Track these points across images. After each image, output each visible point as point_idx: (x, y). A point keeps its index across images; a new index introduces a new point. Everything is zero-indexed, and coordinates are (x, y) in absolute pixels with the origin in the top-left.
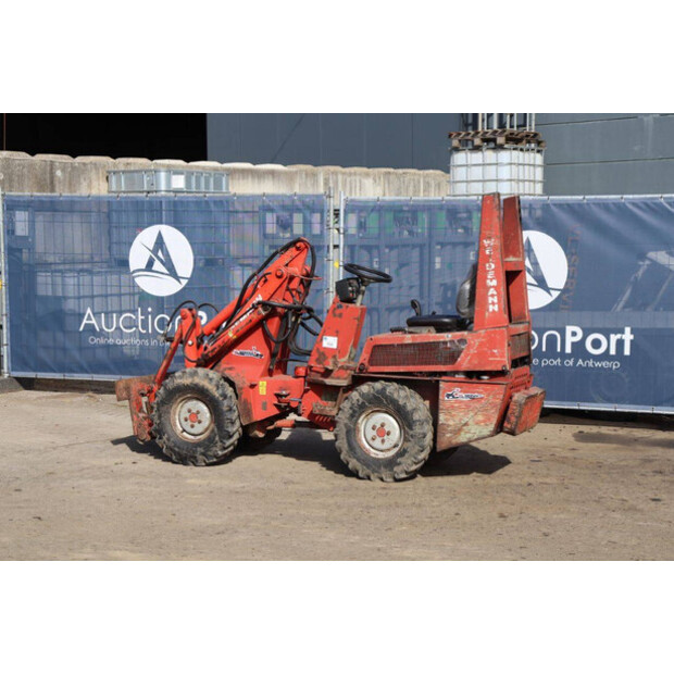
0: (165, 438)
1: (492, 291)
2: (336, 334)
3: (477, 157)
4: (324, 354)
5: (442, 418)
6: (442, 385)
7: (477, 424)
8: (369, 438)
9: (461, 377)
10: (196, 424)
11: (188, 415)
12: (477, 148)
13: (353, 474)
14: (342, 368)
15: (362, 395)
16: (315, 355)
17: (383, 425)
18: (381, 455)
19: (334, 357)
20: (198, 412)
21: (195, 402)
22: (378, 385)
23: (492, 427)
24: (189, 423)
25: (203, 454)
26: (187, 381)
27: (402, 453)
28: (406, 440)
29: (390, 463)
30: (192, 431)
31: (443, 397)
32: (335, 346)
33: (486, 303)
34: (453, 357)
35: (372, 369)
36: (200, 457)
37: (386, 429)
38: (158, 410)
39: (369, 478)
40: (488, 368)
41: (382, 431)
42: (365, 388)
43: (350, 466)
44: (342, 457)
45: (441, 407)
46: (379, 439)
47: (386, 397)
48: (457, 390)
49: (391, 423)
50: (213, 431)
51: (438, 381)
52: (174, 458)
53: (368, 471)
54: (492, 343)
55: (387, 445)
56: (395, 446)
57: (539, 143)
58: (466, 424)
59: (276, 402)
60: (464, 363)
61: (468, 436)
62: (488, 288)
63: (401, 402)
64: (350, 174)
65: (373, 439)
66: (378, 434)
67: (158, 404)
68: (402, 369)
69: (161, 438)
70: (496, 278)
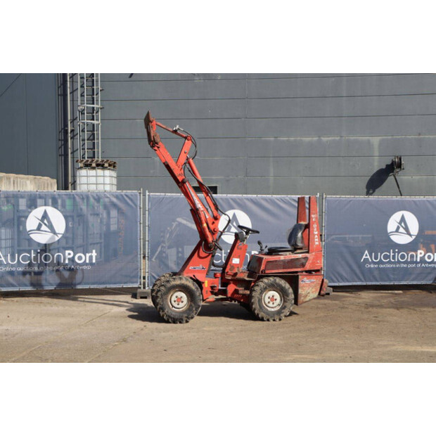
0: (166, 311)
1: (316, 236)
2: (239, 257)
3: (92, 172)
4: (233, 266)
5: (300, 291)
6: (300, 277)
7: (313, 292)
8: (267, 302)
9: (304, 273)
10: (180, 303)
11: (176, 299)
12: (94, 168)
13: (262, 320)
14: (242, 272)
15: (266, 283)
16: (228, 267)
17: (273, 296)
18: (273, 310)
19: (238, 267)
20: (181, 297)
21: (179, 293)
22: (271, 279)
23: (317, 294)
24: (177, 303)
25: (187, 317)
26: (178, 282)
27: (284, 308)
28: (285, 301)
29: (279, 312)
30: (178, 306)
31: (300, 282)
32: (238, 263)
33: (314, 242)
34: (303, 265)
35: (267, 272)
36: (185, 319)
37: (275, 298)
38: (162, 298)
39: (268, 320)
40: (316, 268)
41: (272, 299)
42: (265, 280)
43: (260, 316)
44: (256, 312)
45: (300, 286)
46: (271, 303)
47: (276, 284)
48: (305, 279)
49: (277, 295)
50: (191, 305)
51: (298, 276)
52: (170, 320)
53: (268, 317)
54: (317, 258)
55: (275, 305)
56: (279, 305)
57: (114, 167)
58: (309, 293)
59: (211, 290)
60: (308, 267)
61: (310, 297)
62: (315, 235)
63: (283, 286)
64: (22, 178)
65: (269, 303)
66: (271, 300)
68: (281, 271)
69: (163, 311)
70: (317, 230)
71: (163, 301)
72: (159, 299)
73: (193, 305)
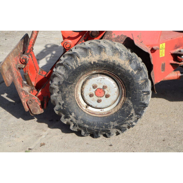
10: (103, 99)
11: (93, 91)
20: (105, 87)
21: (100, 77)
24: (95, 98)
30: (99, 105)
36: (113, 130)
38: (61, 90)
59: (173, 62)
67: (59, 85)
69: (67, 117)
71: (64, 98)
72: (55, 94)
73: (130, 104)
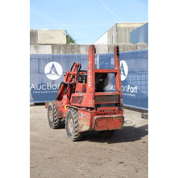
1: (90, 80)
6: (78, 111)
7: (85, 125)
23: (89, 127)
31: (78, 115)
33: (88, 84)
34: (81, 102)
40: (88, 106)
48: (81, 113)
54: (89, 97)
58: (83, 125)
60: (83, 104)
61: (84, 129)
70: (91, 75)
